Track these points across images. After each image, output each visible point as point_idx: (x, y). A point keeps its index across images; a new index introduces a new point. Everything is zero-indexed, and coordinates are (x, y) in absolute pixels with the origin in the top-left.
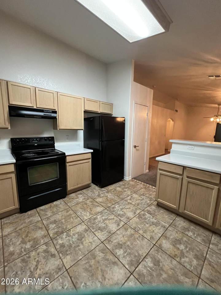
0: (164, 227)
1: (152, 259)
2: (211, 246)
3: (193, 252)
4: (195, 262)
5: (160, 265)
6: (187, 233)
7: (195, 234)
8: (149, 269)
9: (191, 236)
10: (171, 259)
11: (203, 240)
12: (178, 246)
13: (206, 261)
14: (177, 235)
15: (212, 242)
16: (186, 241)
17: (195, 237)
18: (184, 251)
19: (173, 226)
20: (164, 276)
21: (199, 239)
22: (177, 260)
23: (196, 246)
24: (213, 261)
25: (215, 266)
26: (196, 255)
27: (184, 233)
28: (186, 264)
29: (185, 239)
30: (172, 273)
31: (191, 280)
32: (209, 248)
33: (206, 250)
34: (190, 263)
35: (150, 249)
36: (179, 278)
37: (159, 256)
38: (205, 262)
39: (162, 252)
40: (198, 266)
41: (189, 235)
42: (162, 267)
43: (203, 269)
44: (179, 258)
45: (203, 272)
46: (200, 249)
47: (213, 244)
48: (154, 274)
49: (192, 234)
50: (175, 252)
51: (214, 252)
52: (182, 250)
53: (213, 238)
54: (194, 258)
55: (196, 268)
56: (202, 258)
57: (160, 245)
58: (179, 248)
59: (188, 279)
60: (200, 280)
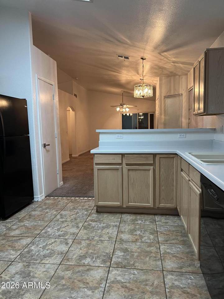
0: (116, 226)
1: (120, 250)
2: (157, 223)
3: (147, 232)
4: (152, 237)
5: (129, 251)
6: (137, 222)
7: (143, 221)
8: (122, 257)
9: (141, 223)
10: (134, 243)
11: (150, 222)
12: (135, 233)
13: (158, 232)
14: (130, 227)
15: (156, 220)
16: (139, 228)
17: (144, 222)
18: (141, 234)
19: (123, 222)
20: (136, 254)
21: (148, 223)
22: (139, 241)
23: (148, 227)
24: (162, 231)
25: (165, 233)
26: (150, 233)
27: (135, 223)
28: (147, 241)
29: (138, 227)
30: (140, 250)
31: (154, 247)
32: (156, 225)
33: (155, 227)
34: (149, 238)
35: (114, 245)
36: (147, 250)
37: (125, 246)
38: (158, 234)
39: (125, 243)
40: (155, 238)
41: (139, 223)
42: (131, 251)
43: (159, 238)
44: (140, 240)
45: (159, 239)
46: (151, 228)
47: (158, 221)
48: (128, 257)
49: (141, 222)
50: (135, 238)
51: (161, 226)
52: (139, 234)
53: (156, 218)
54: (150, 235)
55: (154, 240)
56: (155, 232)
57: (121, 239)
58: (137, 234)
59: (153, 248)
60: (160, 244)
